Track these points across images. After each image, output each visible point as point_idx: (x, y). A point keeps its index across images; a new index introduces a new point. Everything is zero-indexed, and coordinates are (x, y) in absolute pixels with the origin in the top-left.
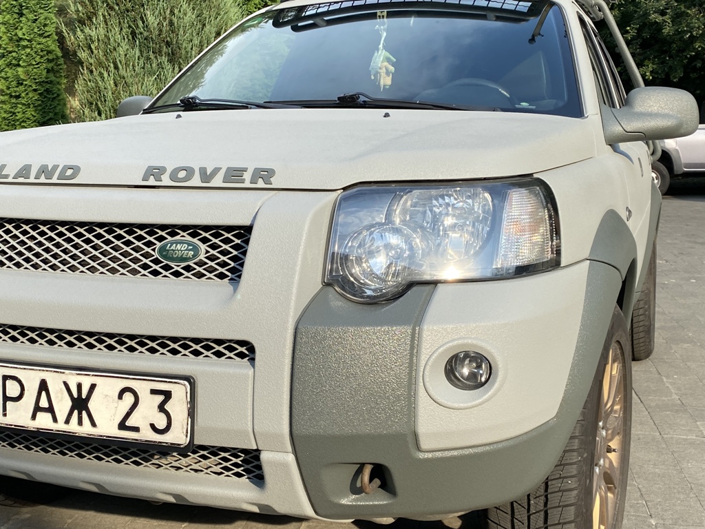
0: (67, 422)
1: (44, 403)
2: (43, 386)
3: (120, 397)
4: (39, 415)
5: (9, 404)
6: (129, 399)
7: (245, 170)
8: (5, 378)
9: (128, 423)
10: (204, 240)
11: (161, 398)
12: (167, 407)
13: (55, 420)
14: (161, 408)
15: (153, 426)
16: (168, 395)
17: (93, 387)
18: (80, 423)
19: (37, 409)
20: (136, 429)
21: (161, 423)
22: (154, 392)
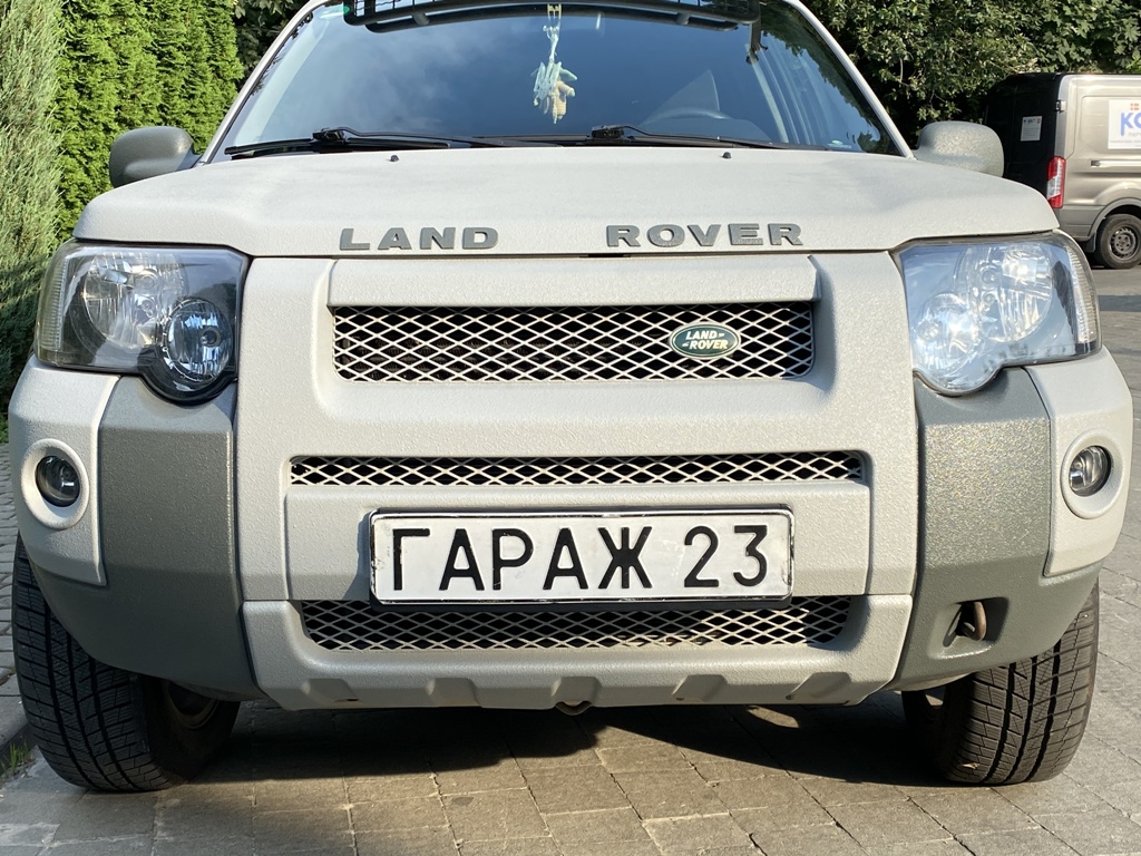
0: (604, 584)
1: (565, 562)
2: (565, 538)
3: (688, 541)
4: (557, 580)
5: (503, 571)
6: (702, 542)
7: (756, 227)
8: (497, 534)
9: (699, 577)
10: (737, 324)
11: (751, 536)
12: (759, 549)
13: (583, 585)
14: (751, 550)
15: (738, 577)
16: (760, 532)
17: (646, 531)
18: (625, 584)
19: (554, 571)
20: (714, 583)
21: (751, 570)
22: (739, 529)
